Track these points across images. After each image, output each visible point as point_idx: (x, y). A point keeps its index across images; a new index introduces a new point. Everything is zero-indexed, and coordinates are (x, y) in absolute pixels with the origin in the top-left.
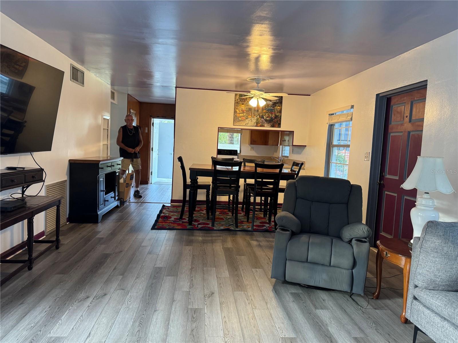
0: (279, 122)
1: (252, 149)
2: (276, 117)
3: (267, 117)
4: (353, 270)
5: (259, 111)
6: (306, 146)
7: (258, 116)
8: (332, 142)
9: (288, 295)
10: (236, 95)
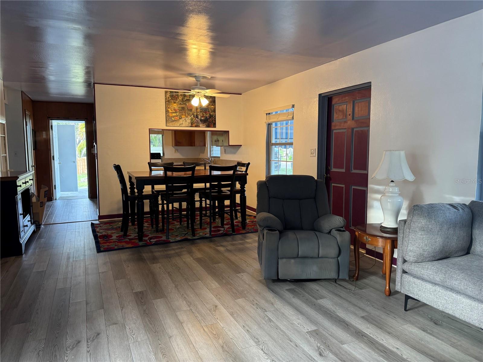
0: (214, 122)
1: (176, 151)
2: (211, 116)
3: (202, 117)
4: (338, 258)
5: (193, 111)
6: (241, 145)
7: (192, 116)
8: (271, 141)
9: (285, 292)
10: (166, 92)
